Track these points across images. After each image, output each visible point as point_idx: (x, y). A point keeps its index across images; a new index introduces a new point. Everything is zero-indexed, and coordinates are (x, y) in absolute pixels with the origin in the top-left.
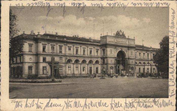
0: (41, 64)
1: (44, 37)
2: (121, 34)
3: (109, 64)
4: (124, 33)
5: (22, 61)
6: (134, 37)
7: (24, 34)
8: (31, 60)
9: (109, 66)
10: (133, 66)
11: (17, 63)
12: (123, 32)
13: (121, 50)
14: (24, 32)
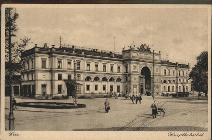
0: (56, 81)
1: (59, 51)
2: (146, 48)
3: (132, 82)
4: (149, 47)
5: (34, 79)
6: (160, 52)
7: (36, 47)
8: (44, 78)
9: (133, 84)
10: (158, 84)
11: (28, 81)
12: (147, 46)
13: (145, 66)
14: (36, 45)
